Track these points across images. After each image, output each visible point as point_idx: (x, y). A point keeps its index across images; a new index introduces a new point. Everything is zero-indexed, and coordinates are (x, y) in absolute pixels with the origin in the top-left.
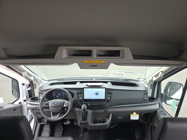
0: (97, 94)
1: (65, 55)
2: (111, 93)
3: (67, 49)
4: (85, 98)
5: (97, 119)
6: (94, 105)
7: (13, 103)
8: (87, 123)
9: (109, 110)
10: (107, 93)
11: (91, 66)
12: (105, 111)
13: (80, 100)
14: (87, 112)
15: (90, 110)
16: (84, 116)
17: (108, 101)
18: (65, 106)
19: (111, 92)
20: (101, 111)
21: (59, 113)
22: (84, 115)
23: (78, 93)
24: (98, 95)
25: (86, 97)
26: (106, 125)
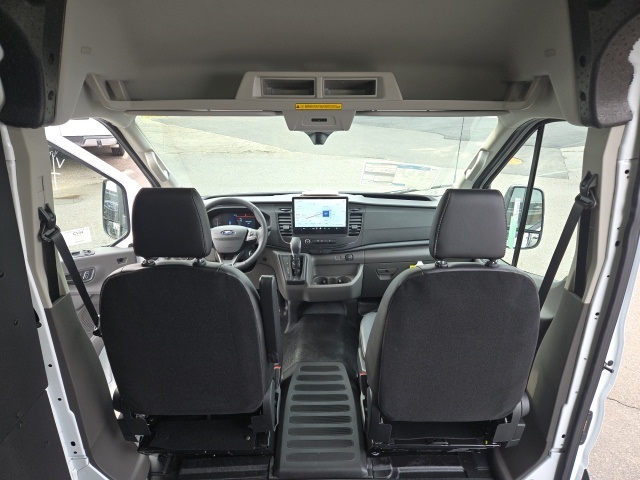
0: (326, 214)
1: (257, 90)
2: (361, 214)
3: (261, 77)
4: (297, 225)
5: (328, 278)
6: (320, 243)
7: (114, 245)
8: (303, 283)
9: (358, 256)
10: (352, 215)
11: (313, 120)
12: (347, 259)
13: (286, 231)
14: (302, 258)
15: (310, 254)
16: (296, 266)
17: (354, 233)
18: (249, 238)
19: (360, 211)
20: (336, 258)
21: (236, 254)
22: (296, 262)
23: (280, 215)
24: (328, 215)
25: (301, 222)
26: (349, 288)
